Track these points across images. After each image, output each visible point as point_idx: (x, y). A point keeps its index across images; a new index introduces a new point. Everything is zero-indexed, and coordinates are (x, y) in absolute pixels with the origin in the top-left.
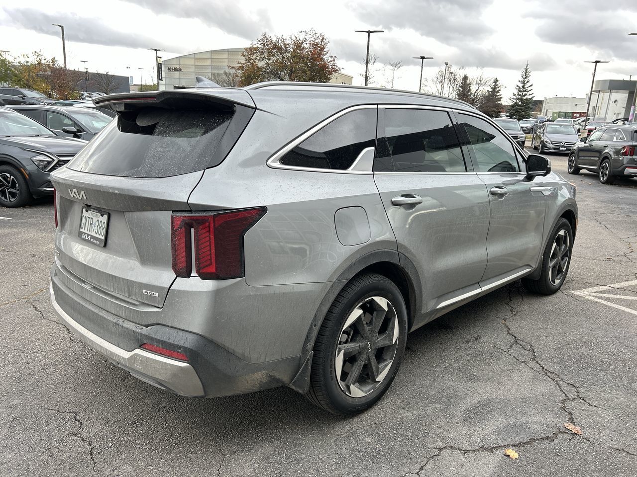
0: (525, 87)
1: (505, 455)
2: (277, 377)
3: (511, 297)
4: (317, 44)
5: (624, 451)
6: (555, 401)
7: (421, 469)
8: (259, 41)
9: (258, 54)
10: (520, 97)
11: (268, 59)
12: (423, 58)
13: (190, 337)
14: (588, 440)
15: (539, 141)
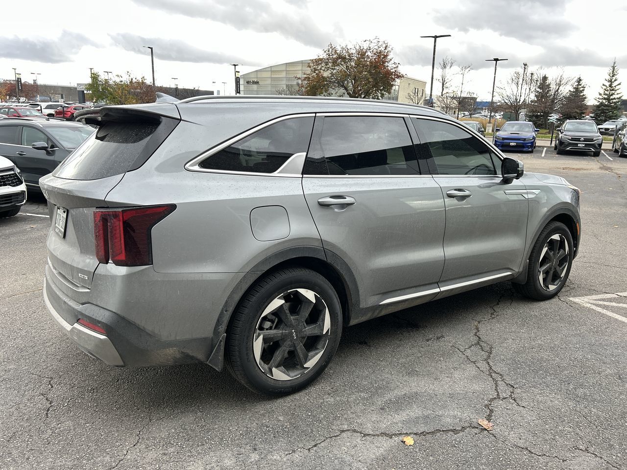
0: (613, 86)
1: (402, 441)
2: (191, 354)
3: (499, 301)
4: (380, 52)
5: (527, 450)
6: (483, 399)
7: (315, 446)
8: (325, 52)
9: (323, 64)
10: (606, 97)
11: (332, 69)
12: (496, 60)
13: (107, 313)
14: (495, 436)
15: (619, 144)
